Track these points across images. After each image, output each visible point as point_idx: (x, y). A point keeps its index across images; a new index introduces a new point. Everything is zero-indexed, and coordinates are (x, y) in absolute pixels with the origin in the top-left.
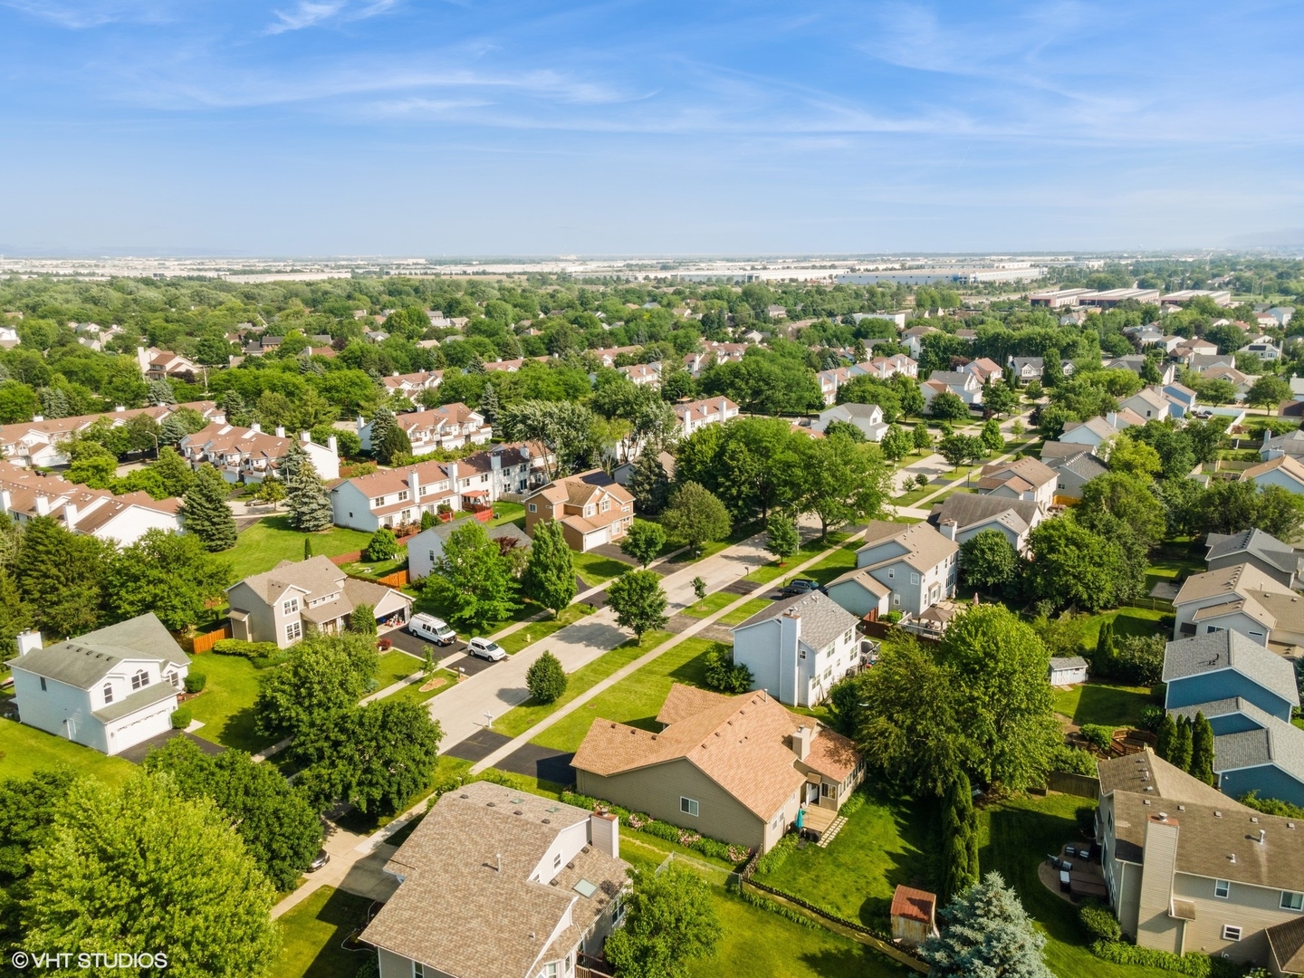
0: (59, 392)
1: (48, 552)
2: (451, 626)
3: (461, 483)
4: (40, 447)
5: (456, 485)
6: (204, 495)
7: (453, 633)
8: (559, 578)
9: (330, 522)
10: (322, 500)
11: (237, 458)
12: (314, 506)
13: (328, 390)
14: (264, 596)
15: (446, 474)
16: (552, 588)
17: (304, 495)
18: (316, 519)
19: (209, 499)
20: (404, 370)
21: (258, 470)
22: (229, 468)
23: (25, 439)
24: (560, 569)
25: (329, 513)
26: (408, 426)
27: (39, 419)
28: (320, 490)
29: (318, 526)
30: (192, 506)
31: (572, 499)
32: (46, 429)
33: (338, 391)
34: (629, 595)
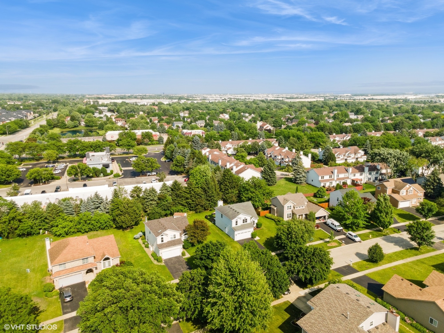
0: (236, 133)
1: (228, 179)
2: (341, 225)
3: (352, 175)
4: (230, 148)
5: (350, 176)
6: (269, 168)
7: (342, 228)
8: (386, 217)
9: (305, 182)
10: (304, 174)
11: (280, 157)
12: (301, 176)
13: (311, 138)
14: (282, 202)
15: (347, 171)
16: (383, 220)
17: (298, 172)
18: (301, 180)
19: (270, 170)
20: (337, 133)
21: (285, 162)
22: (277, 160)
23: (227, 146)
24: (387, 213)
25: (305, 179)
26: (336, 152)
27: (230, 140)
28: (303, 171)
29: (301, 183)
30: (265, 171)
31: (396, 187)
32: (232, 143)
33: (314, 139)
34: (416, 229)
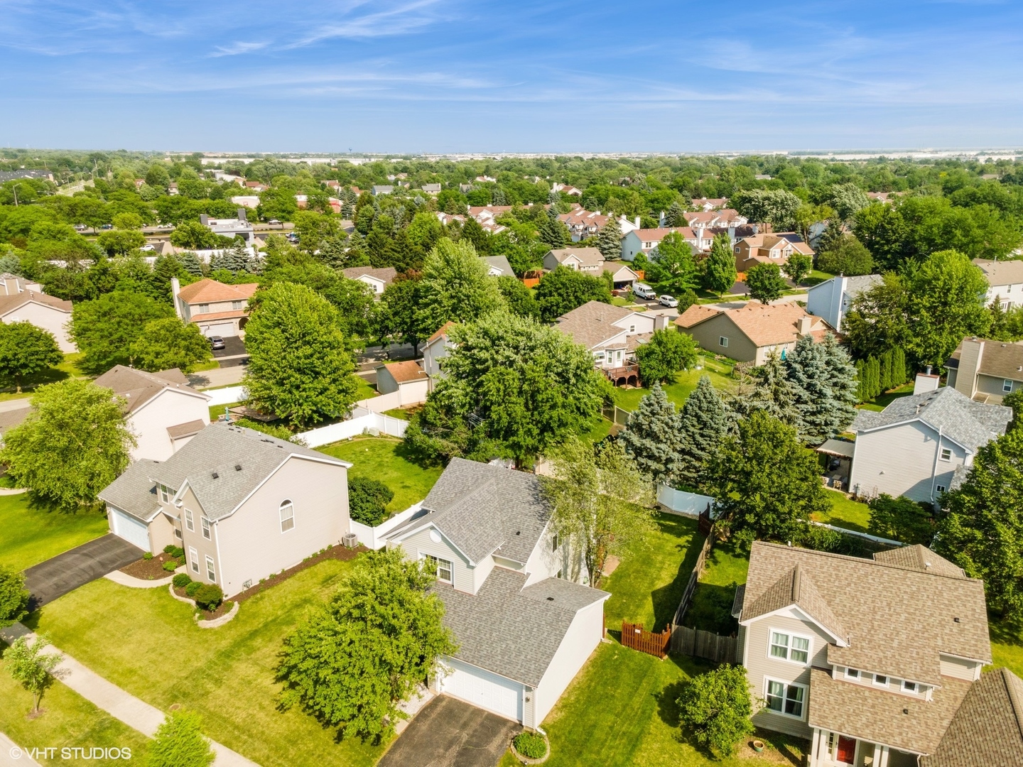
2: (654, 290)
3: (704, 241)
4: (488, 219)
5: (700, 243)
7: (654, 294)
8: (724, 270)
9: (620, 257)
10: (616, 243)
11: (581, 227)
12: (611, 245)
13: (652, 201)
14: (559, 259)
15: (695, 235)
16: (717, 275)
17: (607, 238)
20: (711, 196)
21: (591, 233)
22: (577, 233)
24: (725, 265)
25: (620, 251)
26: (691, 219)
27: (489, 206)
28: (616, 236)
31: (764, 246)
